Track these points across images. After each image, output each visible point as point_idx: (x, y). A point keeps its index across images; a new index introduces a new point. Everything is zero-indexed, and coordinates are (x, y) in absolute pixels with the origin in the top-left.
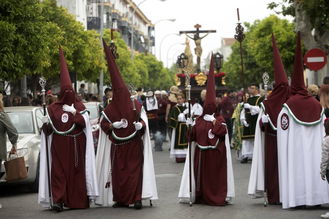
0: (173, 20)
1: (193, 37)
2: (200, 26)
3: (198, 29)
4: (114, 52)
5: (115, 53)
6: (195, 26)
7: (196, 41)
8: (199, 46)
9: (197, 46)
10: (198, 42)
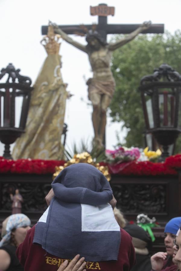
2: (111, 11)
3: (103, 19)
6: (94, 11)
7: (95, 55)
8: (101, 72)
9: (97, 72)
10: (99, 56)
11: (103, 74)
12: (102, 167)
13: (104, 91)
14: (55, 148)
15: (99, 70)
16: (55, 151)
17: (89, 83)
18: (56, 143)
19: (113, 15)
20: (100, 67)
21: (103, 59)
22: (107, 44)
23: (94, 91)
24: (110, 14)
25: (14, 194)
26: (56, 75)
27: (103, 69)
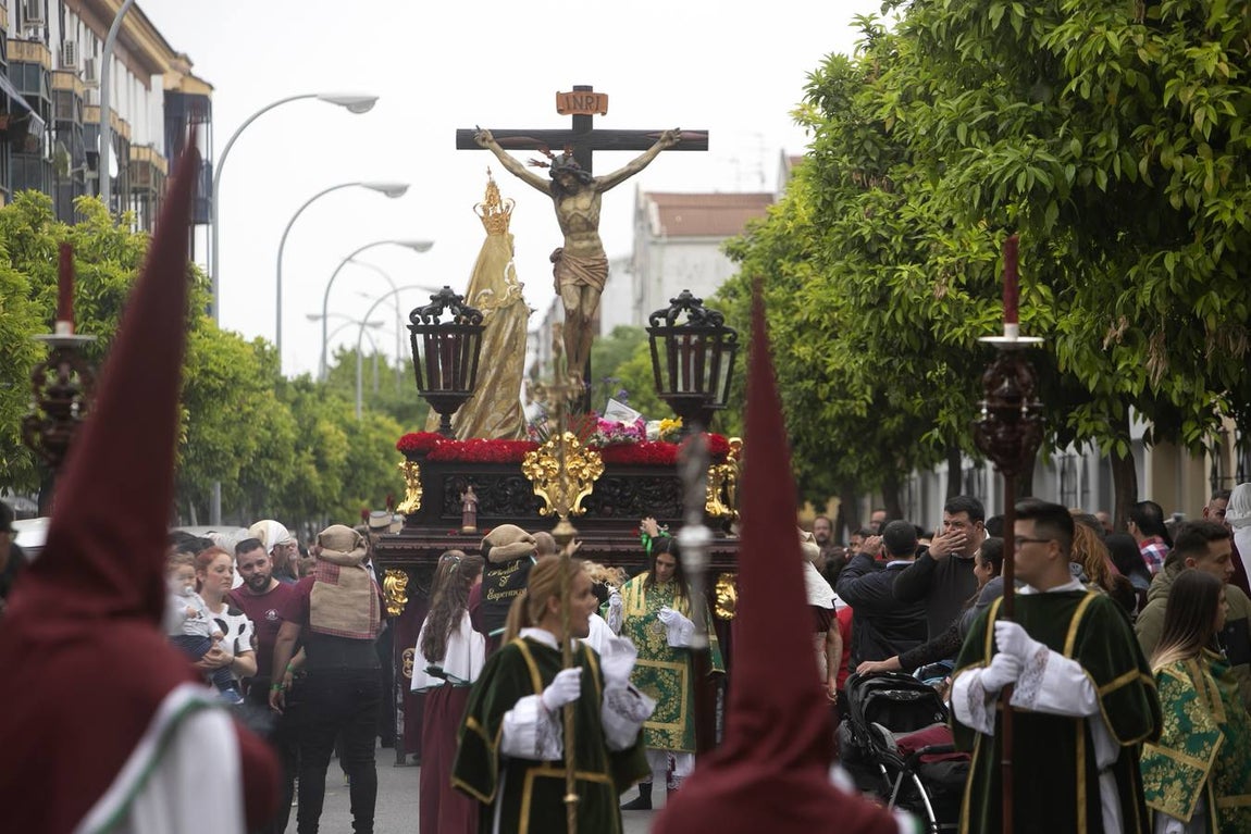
0: (360, 105)
1: (544, 175)
2: (600, 103)
3: (583, 122)
4: (75, 406)
5: (80, 410)
6: (564, 103)
7: (568, 205)
8: (580, 239)
9: (573, 240)
10: (576, 208)
11: (585, 244)
12: (593, 453)
13: (587, 280)
14: (511, 410)
15: (576, 236)
16: (511, 415)
17: (557, 258)
18: (514, 401)
19: (604, 114)
20: (578, 230)
21: (585, 214)
22: (593, 181)
23: (568, 282)
24: (597, 111)
25: (465, 492)
26: (507, 281)
27: (585, 235)
